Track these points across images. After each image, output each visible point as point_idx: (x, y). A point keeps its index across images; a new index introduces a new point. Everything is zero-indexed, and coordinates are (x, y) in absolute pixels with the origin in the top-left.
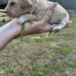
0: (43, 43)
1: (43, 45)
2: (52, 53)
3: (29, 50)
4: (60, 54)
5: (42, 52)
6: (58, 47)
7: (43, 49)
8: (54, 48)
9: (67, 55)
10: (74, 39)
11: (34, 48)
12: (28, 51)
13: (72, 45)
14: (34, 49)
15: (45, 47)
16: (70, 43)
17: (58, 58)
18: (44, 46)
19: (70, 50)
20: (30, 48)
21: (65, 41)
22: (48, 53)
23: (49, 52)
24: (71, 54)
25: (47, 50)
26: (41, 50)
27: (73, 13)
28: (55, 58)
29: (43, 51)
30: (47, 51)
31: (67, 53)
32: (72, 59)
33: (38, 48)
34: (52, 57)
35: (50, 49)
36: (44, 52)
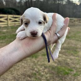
1: (38, 61)
3: (19, 69)
4: (56, 77)
7: (37, 68)
9: (65, 78)
12: (17, 70)
14: (25, 68)
15: (39, 65)
16: (71, 59)
19: (69, 70)
26: (33, 70)
27: (77, 21)
29: (36, 71)
30: (41, 70)
31: (65, 74)
33: (31, 65)
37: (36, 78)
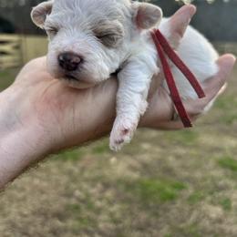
0: (81, 164)
2: (111, 203)
5: (73, 201)
6: (136, 176)
8: (119, 181)
10: (190, 144)
11: (45, 184)
13: (184, 167)
17: (132, 228)
18: (86, 174)
20: (28, 189)
21: (158, 150)
22: (98, 204)
23: (100, 199)
24: (179, 203)
25: (93, 191)
28: (120, 226)
32: (182, 226)
34: (111, 226)
35: (107, 186)
36: (83, 201)
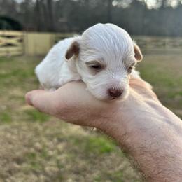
37: (33, 164)
